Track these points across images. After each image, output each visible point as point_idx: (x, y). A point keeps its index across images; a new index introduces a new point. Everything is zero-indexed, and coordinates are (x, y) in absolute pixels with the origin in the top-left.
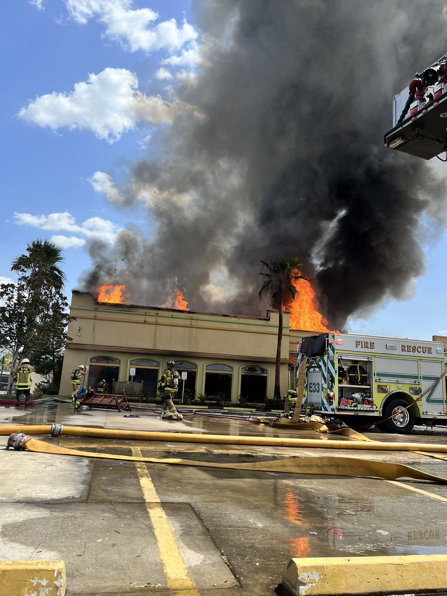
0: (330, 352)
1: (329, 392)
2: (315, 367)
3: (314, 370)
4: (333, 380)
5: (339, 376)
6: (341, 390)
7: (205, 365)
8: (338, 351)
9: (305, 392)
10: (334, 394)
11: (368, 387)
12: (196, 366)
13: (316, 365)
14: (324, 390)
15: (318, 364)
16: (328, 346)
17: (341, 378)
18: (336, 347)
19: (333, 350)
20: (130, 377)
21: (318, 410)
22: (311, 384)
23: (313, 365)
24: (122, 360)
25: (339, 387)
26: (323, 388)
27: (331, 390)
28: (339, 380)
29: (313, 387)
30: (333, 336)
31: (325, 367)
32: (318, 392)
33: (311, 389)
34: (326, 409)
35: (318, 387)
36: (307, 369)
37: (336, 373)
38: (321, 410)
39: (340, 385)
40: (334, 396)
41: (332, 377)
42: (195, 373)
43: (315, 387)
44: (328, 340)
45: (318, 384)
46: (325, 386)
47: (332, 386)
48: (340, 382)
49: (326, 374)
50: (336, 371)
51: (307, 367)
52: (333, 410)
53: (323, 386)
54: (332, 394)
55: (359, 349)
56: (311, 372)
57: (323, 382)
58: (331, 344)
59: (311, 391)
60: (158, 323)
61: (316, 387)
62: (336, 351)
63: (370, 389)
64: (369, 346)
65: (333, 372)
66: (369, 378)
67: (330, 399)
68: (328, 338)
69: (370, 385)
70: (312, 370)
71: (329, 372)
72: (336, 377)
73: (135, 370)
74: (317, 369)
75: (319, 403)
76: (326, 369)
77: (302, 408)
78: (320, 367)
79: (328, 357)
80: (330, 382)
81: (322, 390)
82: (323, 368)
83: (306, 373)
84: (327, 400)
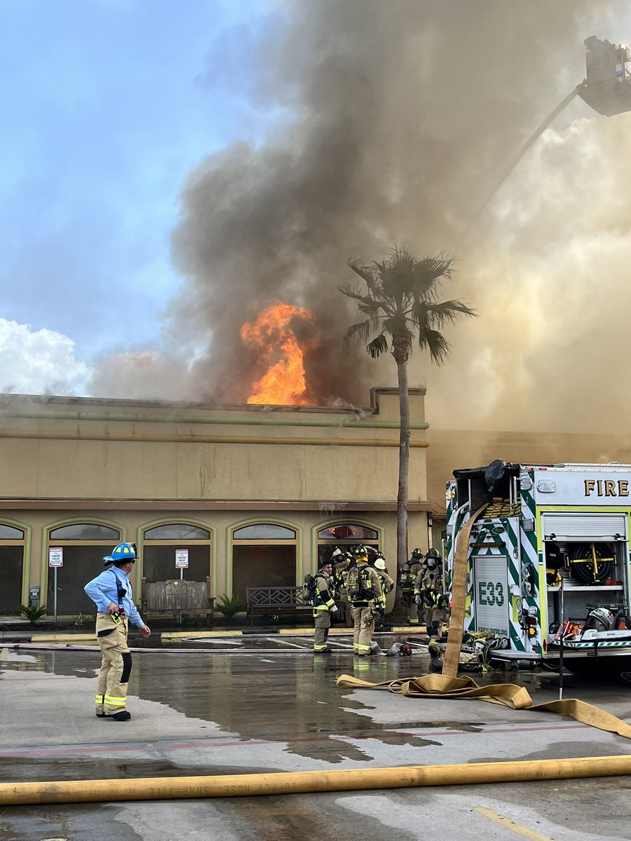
0: (526, 511)
1: (526, 606)
2: (489, 545)
3: (489, 553)
4: (534, 579)
5: (548, 567)
6: (554, 598)
7: (229, 529)
8: (543, 509)
9: (469, 604)
10: (539, 611)
11: (619, 588)
12: (207, 534)
13: (492, 540)
14: (514, 600)
15: (497, 538)
16: (519, 496)
17: (553, 572)
18: (539, 499)
19: (532, 505)
20: (51, 570)
21: (501, 648)
22: (482, 584)
23: (486, 541)
24: (29, 529)
25: (548, 592)
26: (510, 595)
27: (532, 603)
28: (548, 575)
29: (488, 593)
30: (532, 473)
31: (515, 544)
32: (500, 604)
33: (484, 598)
34: (520, 647)
35: (500, 594)
36: (471, 549)
37: (541, 560)
38: (509, 647)
39: (552, 589)
40: (538, 614)
41: (532, 570)
42: (207, 549)
43: (492, 593)
44: (518, 482)
45: (499, 585)
46: (517, 591)
47: (533, 592)
48: (551, 579)
49: (517, 563)
50: (541, 556)
51: (471, 545)
52: (536, 648)
53: (511, 591)
54: (532, 610)
55: (594, 498)
56: (482, 557)
57: (512, 582)
58: (527, 491)
59: (483, 602)
60: (111, 435)
61: (496, 593)
62: (538, 509)
63: (621, 592)
64: (616, 490)
65: (533, 556)
66: (619, 565)
67: (529, 621)
68: (518, 476)
69: (620, 583)
70: (483, 551)
71: (524, 557)
72: (542, 571)
73: (61, 553)
74: (496, 551)
75: (504, 632)
76: (515, 551)
77: (464, 642)
78: (502, 546)
79: (521, 523)
80: (528, 584)
81: (510, 600)
82: (510, 547)
83: (470, 559)
84: (522, 624)
